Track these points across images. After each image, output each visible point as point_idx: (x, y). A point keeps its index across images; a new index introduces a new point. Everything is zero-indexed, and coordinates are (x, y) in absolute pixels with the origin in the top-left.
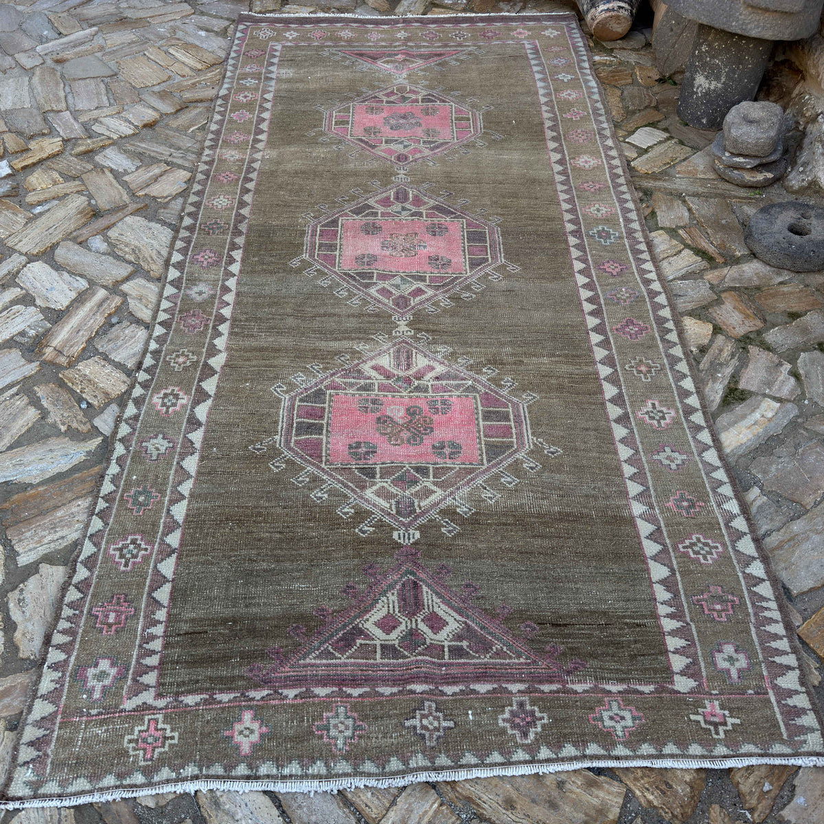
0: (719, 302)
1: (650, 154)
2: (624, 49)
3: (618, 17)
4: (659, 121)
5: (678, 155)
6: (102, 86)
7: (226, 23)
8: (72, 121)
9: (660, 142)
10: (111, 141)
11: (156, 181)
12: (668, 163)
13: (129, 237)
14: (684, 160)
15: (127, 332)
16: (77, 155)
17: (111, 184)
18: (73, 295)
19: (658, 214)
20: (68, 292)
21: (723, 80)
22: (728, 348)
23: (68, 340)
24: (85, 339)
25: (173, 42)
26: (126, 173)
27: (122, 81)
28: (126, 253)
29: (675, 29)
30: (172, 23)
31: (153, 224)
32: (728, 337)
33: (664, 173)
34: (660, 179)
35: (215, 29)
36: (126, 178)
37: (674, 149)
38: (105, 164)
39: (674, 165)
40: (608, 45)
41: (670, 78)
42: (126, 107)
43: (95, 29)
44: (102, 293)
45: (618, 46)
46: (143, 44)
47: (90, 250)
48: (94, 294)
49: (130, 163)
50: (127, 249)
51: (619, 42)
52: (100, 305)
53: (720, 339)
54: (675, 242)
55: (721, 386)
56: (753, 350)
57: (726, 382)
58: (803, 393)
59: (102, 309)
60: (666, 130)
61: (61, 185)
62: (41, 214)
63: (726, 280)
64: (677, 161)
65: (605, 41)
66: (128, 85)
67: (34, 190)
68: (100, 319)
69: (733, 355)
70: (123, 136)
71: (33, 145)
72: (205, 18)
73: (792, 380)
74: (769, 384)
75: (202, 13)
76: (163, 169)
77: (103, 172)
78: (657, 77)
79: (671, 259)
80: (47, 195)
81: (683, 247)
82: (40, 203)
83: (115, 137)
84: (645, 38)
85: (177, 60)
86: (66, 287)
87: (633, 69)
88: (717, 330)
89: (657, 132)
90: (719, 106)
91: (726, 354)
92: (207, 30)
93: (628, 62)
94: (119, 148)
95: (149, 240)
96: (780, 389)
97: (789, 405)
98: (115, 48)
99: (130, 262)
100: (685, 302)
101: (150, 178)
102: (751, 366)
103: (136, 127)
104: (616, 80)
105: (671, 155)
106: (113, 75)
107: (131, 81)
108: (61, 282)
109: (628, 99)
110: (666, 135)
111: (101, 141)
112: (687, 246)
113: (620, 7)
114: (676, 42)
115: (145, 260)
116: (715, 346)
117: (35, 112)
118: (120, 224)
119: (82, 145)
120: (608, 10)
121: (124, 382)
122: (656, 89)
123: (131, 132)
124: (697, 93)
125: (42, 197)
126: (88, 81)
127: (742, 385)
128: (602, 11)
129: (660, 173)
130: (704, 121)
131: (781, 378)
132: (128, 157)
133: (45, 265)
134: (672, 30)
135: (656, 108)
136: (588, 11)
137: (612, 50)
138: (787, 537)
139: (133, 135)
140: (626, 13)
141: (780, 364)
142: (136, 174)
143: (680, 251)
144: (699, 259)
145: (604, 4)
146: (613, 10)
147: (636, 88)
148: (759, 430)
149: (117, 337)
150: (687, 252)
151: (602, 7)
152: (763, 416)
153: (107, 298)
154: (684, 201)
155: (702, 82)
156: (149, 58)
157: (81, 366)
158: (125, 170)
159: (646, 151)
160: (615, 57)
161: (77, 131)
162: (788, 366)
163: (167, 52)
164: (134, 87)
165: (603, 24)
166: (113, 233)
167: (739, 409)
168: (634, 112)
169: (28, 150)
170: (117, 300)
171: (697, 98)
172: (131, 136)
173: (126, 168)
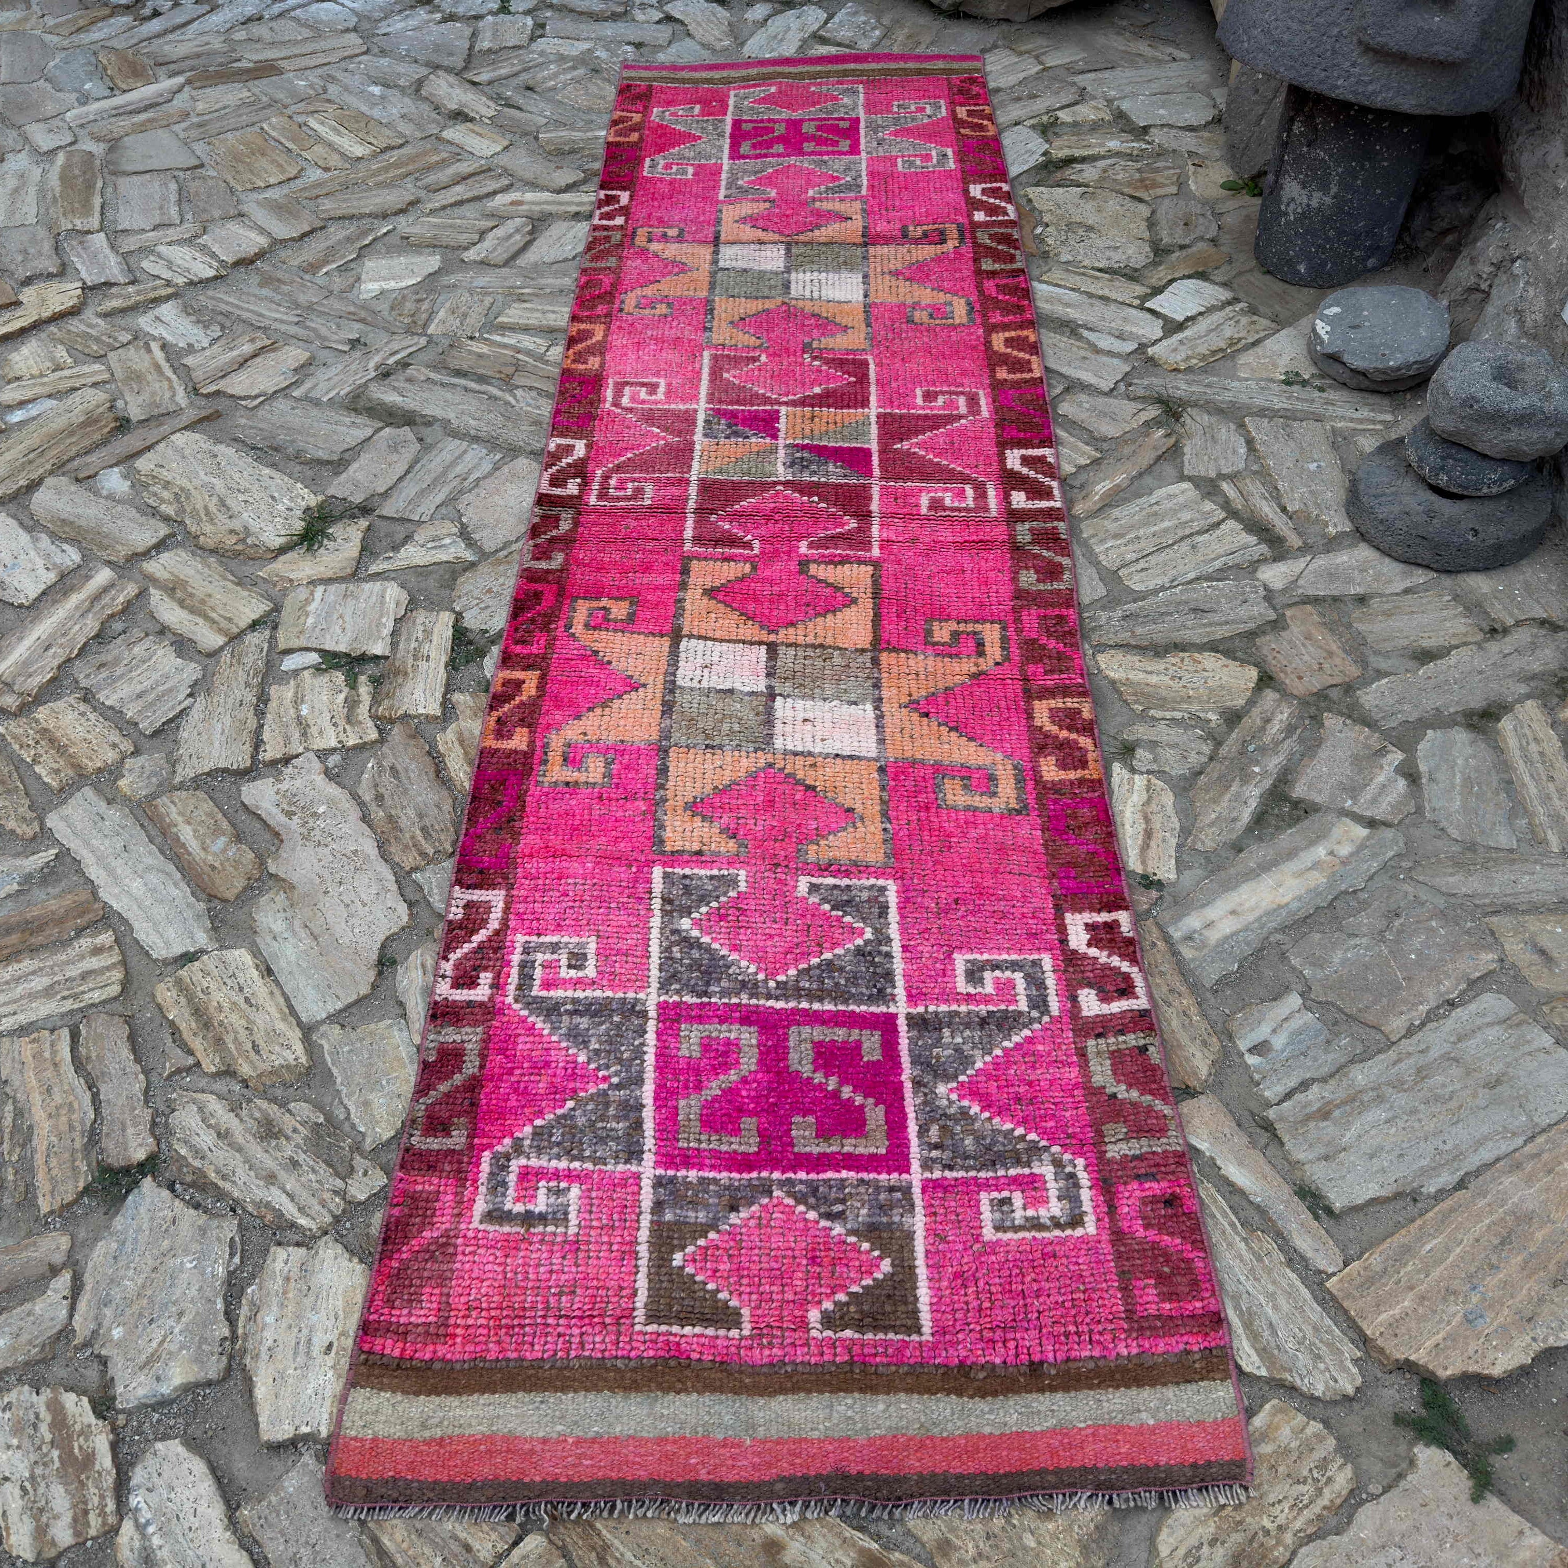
0: (1277, 625)
1: (1187, 333)
2: (1171, 127)
4: (1216, 268)
5: (1244, 333)
6: (173, 186)
7: (424, 71)
8: (108, 251)
9: (1210, 310)
10: (170, 290)
11: (241, 365)
12: (1222, 350)
13: (174, 472)
14: (1254, 344)
15: (136, 650)
16: (105, 315)
17: (159, 372)
18: (52, 577)
19: (1187, 450)
20: (41, 571)
21: (1334, 190)
22: (1283, 715)
23: (26, 663)
24: (56, 663)
25: (319, 106)
26: (190, 349)
27: (211, 178)
28: (162, 501)
29: (1261, 89)
30: (322, 71)
31: (221, 448)
32: (1285, 694)
33: (1209, 369)
34: (1199, 381)
35: (402, 82)
36: (189, 361)
37: (1237, 322)
38: (155, 333)
39: (1232, 355)
40: (1141, 119)
41: (1251, 183)
42: (211, 227)
43: (180, 79)
44: (104, 575)
45: (1159, 122)
46: (261, 109)
47: (97, 493)
48: (88, 578)
49: (201, 332)
50: (166, 495)
52: (96, 598)
53: (1270, 696)
54: (1208, 506)
55: (1256, 792)
56: (1331, 721)
57: (1267, 783)
58: (1419, 810)
59: (97, 607)
60: (1227, 285)
61: (67, 373)
62: (22, 424)
63: (1301, 582)
64: (1239, 346)
66: (222, 185)
67: (18, 379)
68: (91, 625)
69: (1290, 730)
70: (196, 279)
71: (28, 295)
72: (385, 62)
73: (1402, 783)
74: (1354, 791)
75: (383, 53)
76: (259, 344)
77: (149, 348)
79: (1200, 539)
80: (38, 390)
81: (1223, 515)
82: (22, 404)
83: (181, 281)
84: (1215, 106)
85: (320, 139)
86: (39, 563)
87: (1183, 166)
88: (1266, 680)
89: (1209, 289)
90: (1328, 240)
91: (1275, 728)
92: (386, 85)
93: (1174, 151)
94: (185, 304)
95: (206, 479)
96: (1374, 801)
97: (1389, 834)
98: (209, 116)
99: (166, 519)
100: (1210, 624)
101: (232, 362)
102: (1324, 753)
103: (223, 263)
104: (1146, 188)
105: (1228, 335)
106: (196, 167)
107: (228, 178)
108: (32, 553)
109: (1162, 223)
110: (1225, 295)
111: (155, 288)
112: (1233, 514)
114: (1262, 116)
115: (194, 514)
116: (1256, 711)
117: (42, 233)
118: (161, 447)
119: (117, 296)
121: (114, 746)
122: (1222, 205)
123: (211, 273)
124: (1286, 214)
125: (29, 394)
126: (147, 176)
127: (1299, 791)
129: (1203, 369)
130: (1302, 268)
131: (1381, 779)
132: (199, 322)
133: (10, 521)
134: (1257, 91)
135: (1215, 241)
137: (1147, 129)
138: (1341, 1094)
139: (216, 278)
141: (1382, 752)
142: (208, 353)
143: (1219, 524)
144: (1253, 539)
147: (1183, 202)
148: (1318, 879)
149: (117, 661)
150: (1231, 524)
152: (1331, 853)
153: (112, 585)
154: (1242, 426)
155: (1295, 194)
156: (269, 134)
157: (42, 713)
159: (1180, 326)
160: (1151, 143)
161: (114, 269)
162: (1396, 757)
163: (303, 124)
164: (232, 189)
166: (144, 464)
167: (1287, 838)
168: (1169, 251)
169: (18, 303)
170: (131, 590)
171: (1288, 223)
172: (208, 280)
173: (192, 340)
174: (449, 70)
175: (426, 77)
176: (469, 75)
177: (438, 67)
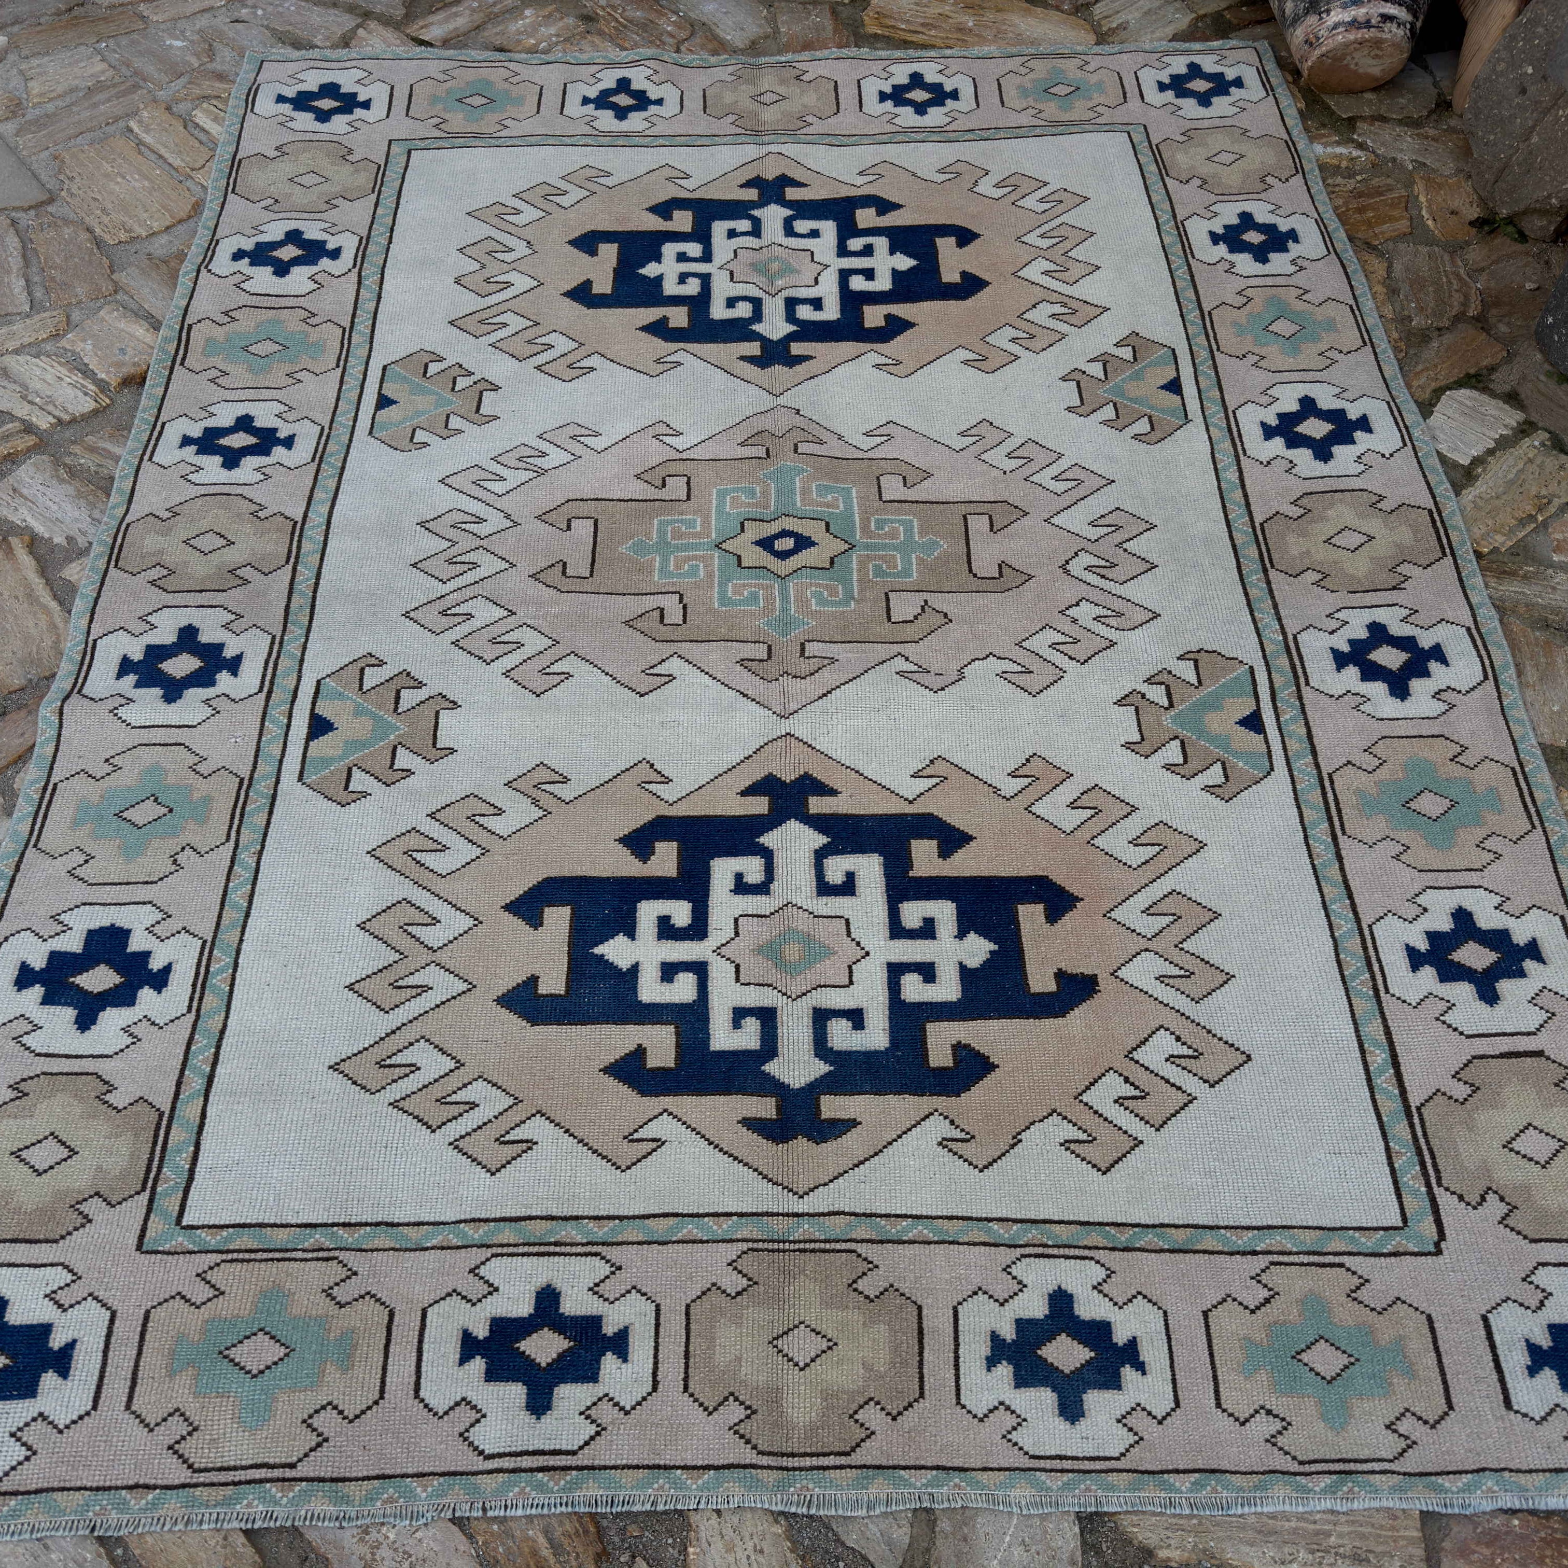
1: (1480, 487)
2: (1383, 119)
3: (1377, 43)
4: (1492, 369)
5: (1553, 487)
6: (12, 241)
9: (1503, 444)
10: (31, 440)
12: (1531, 518)
17: (31, 597)
25: (206, 86)
26: (72, 550)
27: (67, 222)
29: (1532, 89)
30: (203, 22)
33: (1521, 551)
34: (1513, 574)
36: (73, 572)
37: (1541, 466)
38: (16, 519)
39: (1545, 524)
40: (1343, 107)
41: (1510, 220)
42: (76, 316)
45: (1367, 112)
46: (124, 93)
49: (84, 515)
51: (1369, 96)
60: (1512, 398)
64: (1552, 509)
65: (1333, 92)
66: (84, 236)
70: (66, 417)
77: (10, 551)
78: (1474, 213)
83: (43, 422)
84: (1435, 84)
87: (1409, 184)
89: (1493, 408)
93: (1394, 160)
94: (57, 462)
98: (50, 107)
103: (102, 386)
104: (1370, 224)
105: (1534, 491)
106: (42, 204)
107: (90, 221)
109: (1405, 288)
110: (1513, 417)
113: (1386, 18)
114: (1533, 127)
120: (1354, 24)
122: (1476, 254)
123: (88, 405)
128: (1335, 27)
129: (1514, 552)
132: (79, 495)
134: (1524, 91)
135: (1481, 322)
136: (1296, 20)
137: (1351, 123)
139: (95, 412)
140: (1396, 33)
145: (1345, 7)
146: (1368, 25)
147: (1424, 249)
151: (1337, 15)
156: (140, 143)
158: (70, 539)
159: (1469, 475)
160: (1361, 146)
163: (187, 122)
164: (99, 243)
165: (1337, 57)
168: (1424, 337)
172: (87, 418)
173: (74, 533)
174: (386, 21)
175: (354, 31)
176: (413, 30)
177: (367, 15)
